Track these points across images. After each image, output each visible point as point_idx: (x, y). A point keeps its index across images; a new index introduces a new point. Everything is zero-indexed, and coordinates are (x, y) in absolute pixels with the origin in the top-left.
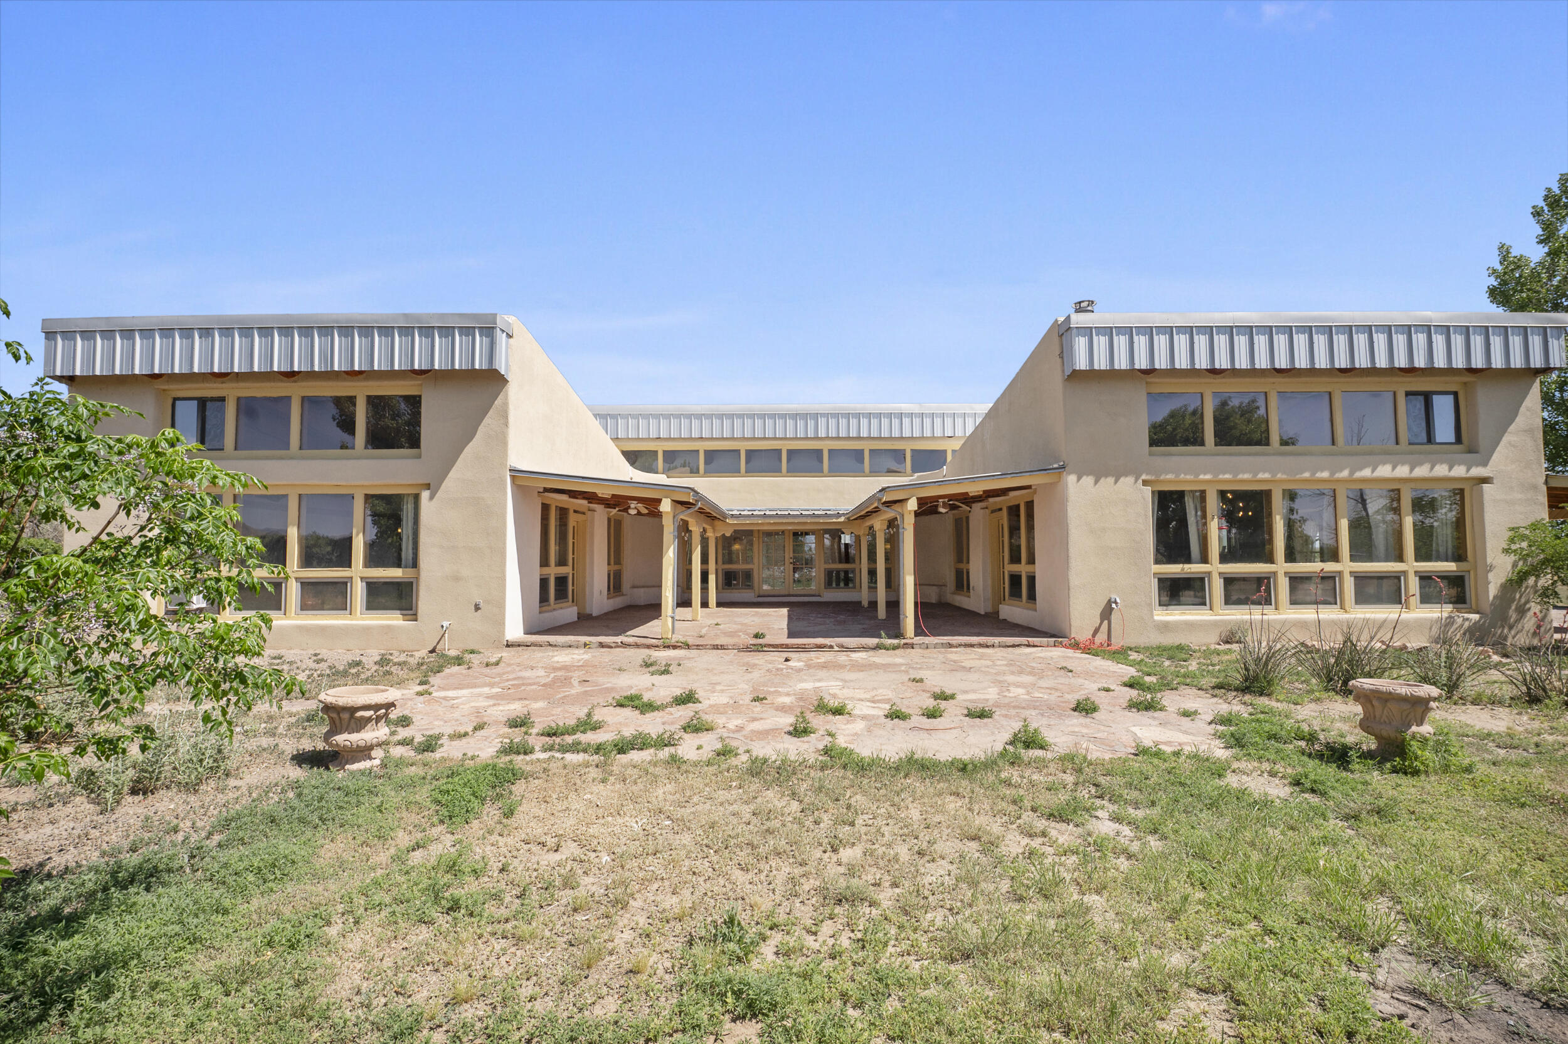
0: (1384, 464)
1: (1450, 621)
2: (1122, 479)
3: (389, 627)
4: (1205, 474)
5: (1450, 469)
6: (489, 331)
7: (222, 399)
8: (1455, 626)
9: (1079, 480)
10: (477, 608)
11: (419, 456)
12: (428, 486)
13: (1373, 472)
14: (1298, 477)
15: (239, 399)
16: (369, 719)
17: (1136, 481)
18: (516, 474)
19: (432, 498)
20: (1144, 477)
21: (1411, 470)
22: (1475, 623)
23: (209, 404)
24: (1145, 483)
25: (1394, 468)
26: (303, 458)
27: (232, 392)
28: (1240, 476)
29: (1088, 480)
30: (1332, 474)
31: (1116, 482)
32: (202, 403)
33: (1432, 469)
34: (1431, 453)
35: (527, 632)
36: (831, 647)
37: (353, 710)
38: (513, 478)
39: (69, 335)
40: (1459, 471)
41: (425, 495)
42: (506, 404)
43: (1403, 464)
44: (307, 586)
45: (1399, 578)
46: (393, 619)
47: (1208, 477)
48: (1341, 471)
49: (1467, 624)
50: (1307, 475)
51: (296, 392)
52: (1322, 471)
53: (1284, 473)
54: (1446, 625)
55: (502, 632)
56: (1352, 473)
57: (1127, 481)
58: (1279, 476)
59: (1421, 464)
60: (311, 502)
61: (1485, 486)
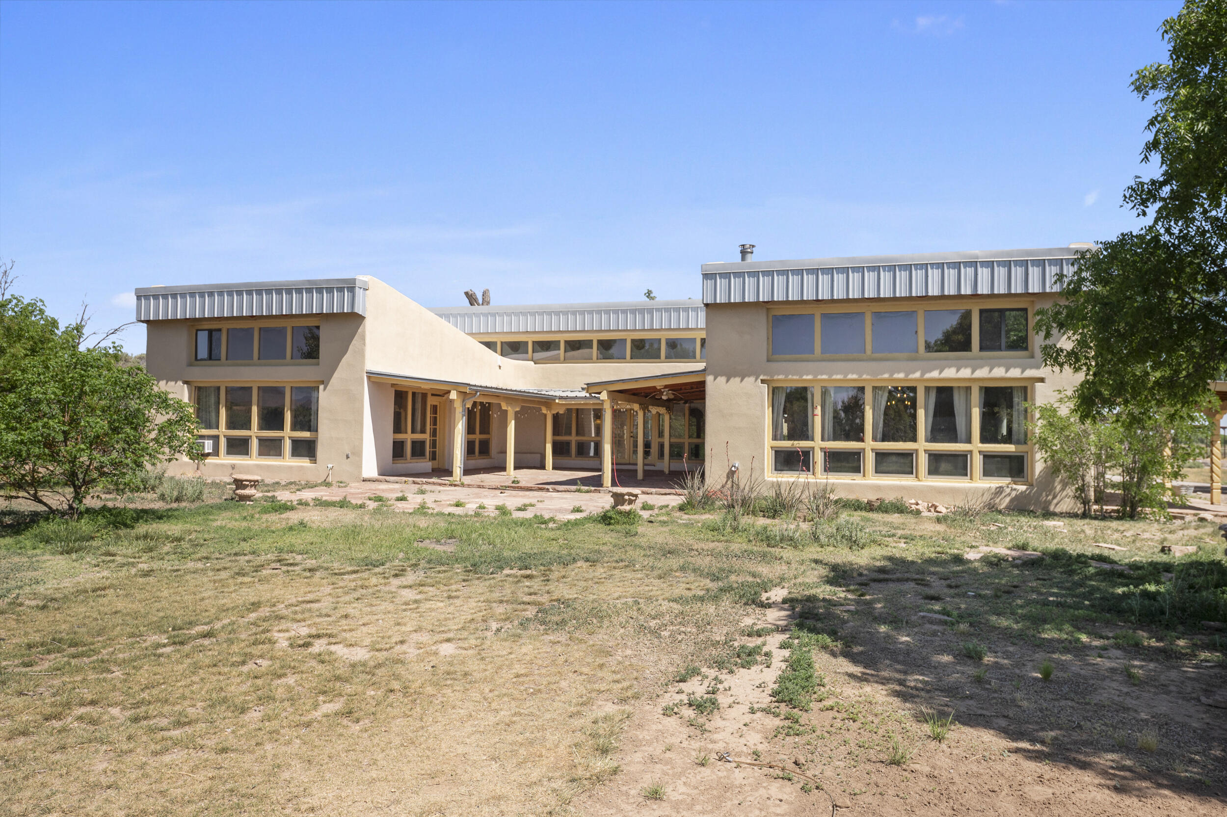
0: (950, 367)
1: (1000, 491)
2: (746, 379)
3: (302, 467)
4: (807, 375)
5: (1007, 371)
6: (352, 289)
7: (220, 330)
8: (1003, 494)
9: (715, 379)
10: (348, 457)
11: (318, 364)
12: (322, 382)
13: (940, 373)
14: (879, 377)
15: (228, 330)
16: (248, 486)
17: (756, 380)
18: (371, 375)
19: (325, 389)
20: (762, 377)
21: (973, 373)
22: (1022, 493)
23: (214, 333)
24: (763, 381)
25: (958, 371)
26: (260, 365)
27: (225, 326)
28: (834, 377)
29: (722, 380)
30: (907, 375)
31: (742, 381)
32: (211, 332)
33: (990, 371)
34: (990, 358)
35: (380, 474)
36: (548, 490)
37: (242, 481)
38: (369, 378)
39: (147, 297)
40: (1015, 373)
41: (321, 387)
42: (364, 332)
43: (966, 367)
44: (261, 440)
45: (966, 456)
46: (304, 462)
47: (810, 377)
48: (914, 373)
49: (1014, 494)
50: (886, 376)
51: (256, 325)
52: (899, 372)
53: (868, 374)
54: (996, 493)
55: (360, 472)
56: (923, 374)
57: (749, 380)
58: (864, 377)
59: (982, 367)
60: (264, 391)
61: (1038, 385)
